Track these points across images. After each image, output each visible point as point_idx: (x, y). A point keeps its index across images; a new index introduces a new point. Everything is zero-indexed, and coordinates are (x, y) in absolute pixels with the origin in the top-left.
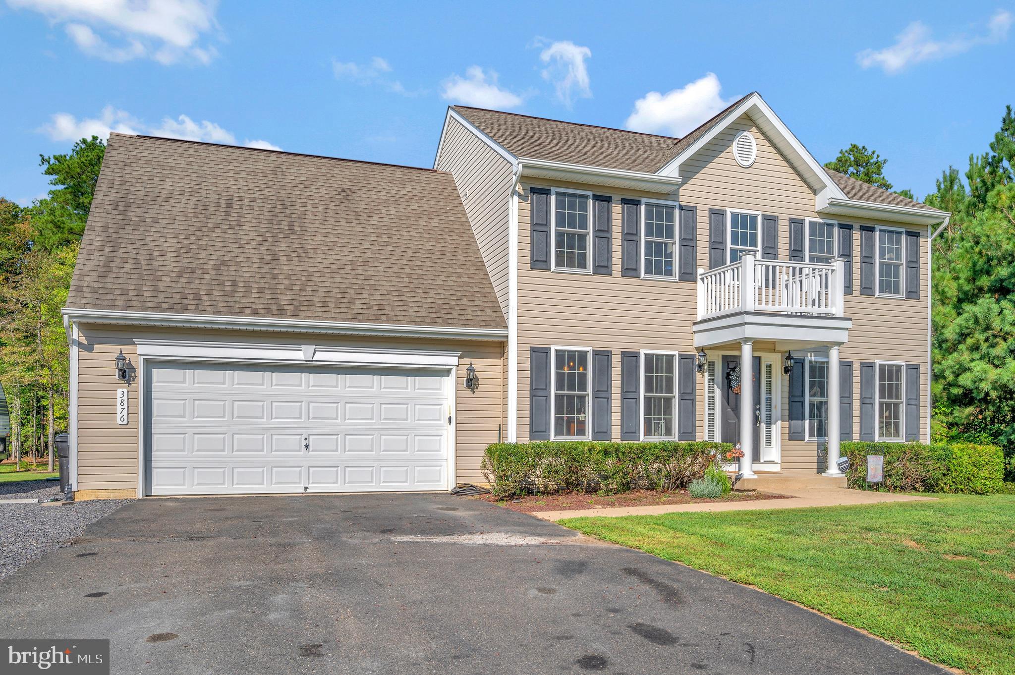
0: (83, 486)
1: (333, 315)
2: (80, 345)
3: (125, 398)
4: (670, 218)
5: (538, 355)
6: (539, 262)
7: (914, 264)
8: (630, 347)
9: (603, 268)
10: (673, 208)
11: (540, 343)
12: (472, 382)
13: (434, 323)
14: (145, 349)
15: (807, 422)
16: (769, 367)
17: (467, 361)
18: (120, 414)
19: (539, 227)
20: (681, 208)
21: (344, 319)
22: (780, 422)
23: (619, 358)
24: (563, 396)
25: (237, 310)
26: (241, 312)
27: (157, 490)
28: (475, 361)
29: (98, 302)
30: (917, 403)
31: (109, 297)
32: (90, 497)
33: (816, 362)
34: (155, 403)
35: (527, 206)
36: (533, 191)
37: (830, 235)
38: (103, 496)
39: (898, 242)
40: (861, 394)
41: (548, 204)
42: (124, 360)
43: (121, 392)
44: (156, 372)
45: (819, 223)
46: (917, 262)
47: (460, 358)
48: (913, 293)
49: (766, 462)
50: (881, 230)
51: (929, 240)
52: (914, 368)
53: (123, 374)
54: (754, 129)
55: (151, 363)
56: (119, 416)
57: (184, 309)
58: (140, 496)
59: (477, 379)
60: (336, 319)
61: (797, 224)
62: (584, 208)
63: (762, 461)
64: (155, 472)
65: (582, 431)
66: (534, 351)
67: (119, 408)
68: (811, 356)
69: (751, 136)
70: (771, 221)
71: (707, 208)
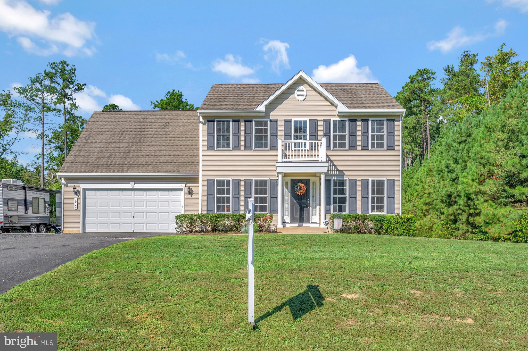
0: (65, 229)
1: (141, 171)
2: (64, 184)
3: (77, 201)
4: (266, 125)
5: (210, 182)
6: (210, 147)
7: (391, 133)
8: (248, 177)
9: (236, 147)
10: (267, 121)
11: (210, 177)
12: (190, 193)
13: (174, 172)
14: (83, 185)
15: (332, 206)
16: (314, 183)
17: (188, 185)
18: (75, 205)
19: (210, 134)
20: (271, 121)
21: (142, 172)
22: (318, 206)
23: (243, 182)
24: (220, 197)
25: (108, 171)
26: (110, 172)
27: (87, 230)
28: (190, 185)
29: (68, 171)
30: (394, 197)
31: (72, 169)
32: (67, 232)
33: (337, 180)
34: (87, 202)
35: (206, 127)
36: (208, 121)
37: (344, 125)
38: (71, 232)
39: (383, 125)
40: (362, 193)
41: (214, 125)
42: (76, 189)
43: (76, 199)
44: (87, 193)
45: (338, 120)
46: (393, 132)
47: (186, 184)
48: (391, 147)
49: (312, 223)
50: (372, 120)
51: (401, 122)
52: (392, 182)
53: (76, 193)
54: (305, 85)
55: (85, 190)
56: (75, 206)
57: (92, 171)
58: (81, 232)
59: (193, 192)
60: (139, 172)
61: (327, 122)
62: (228, 125)
63: (310, 222)
64: (87, 225)
65: (228, 210)
66: (208, 180)
67: (75, 204)
68: (335, 178)
69: (304, 88)
70: (314, 122)
71: (283, 119)
